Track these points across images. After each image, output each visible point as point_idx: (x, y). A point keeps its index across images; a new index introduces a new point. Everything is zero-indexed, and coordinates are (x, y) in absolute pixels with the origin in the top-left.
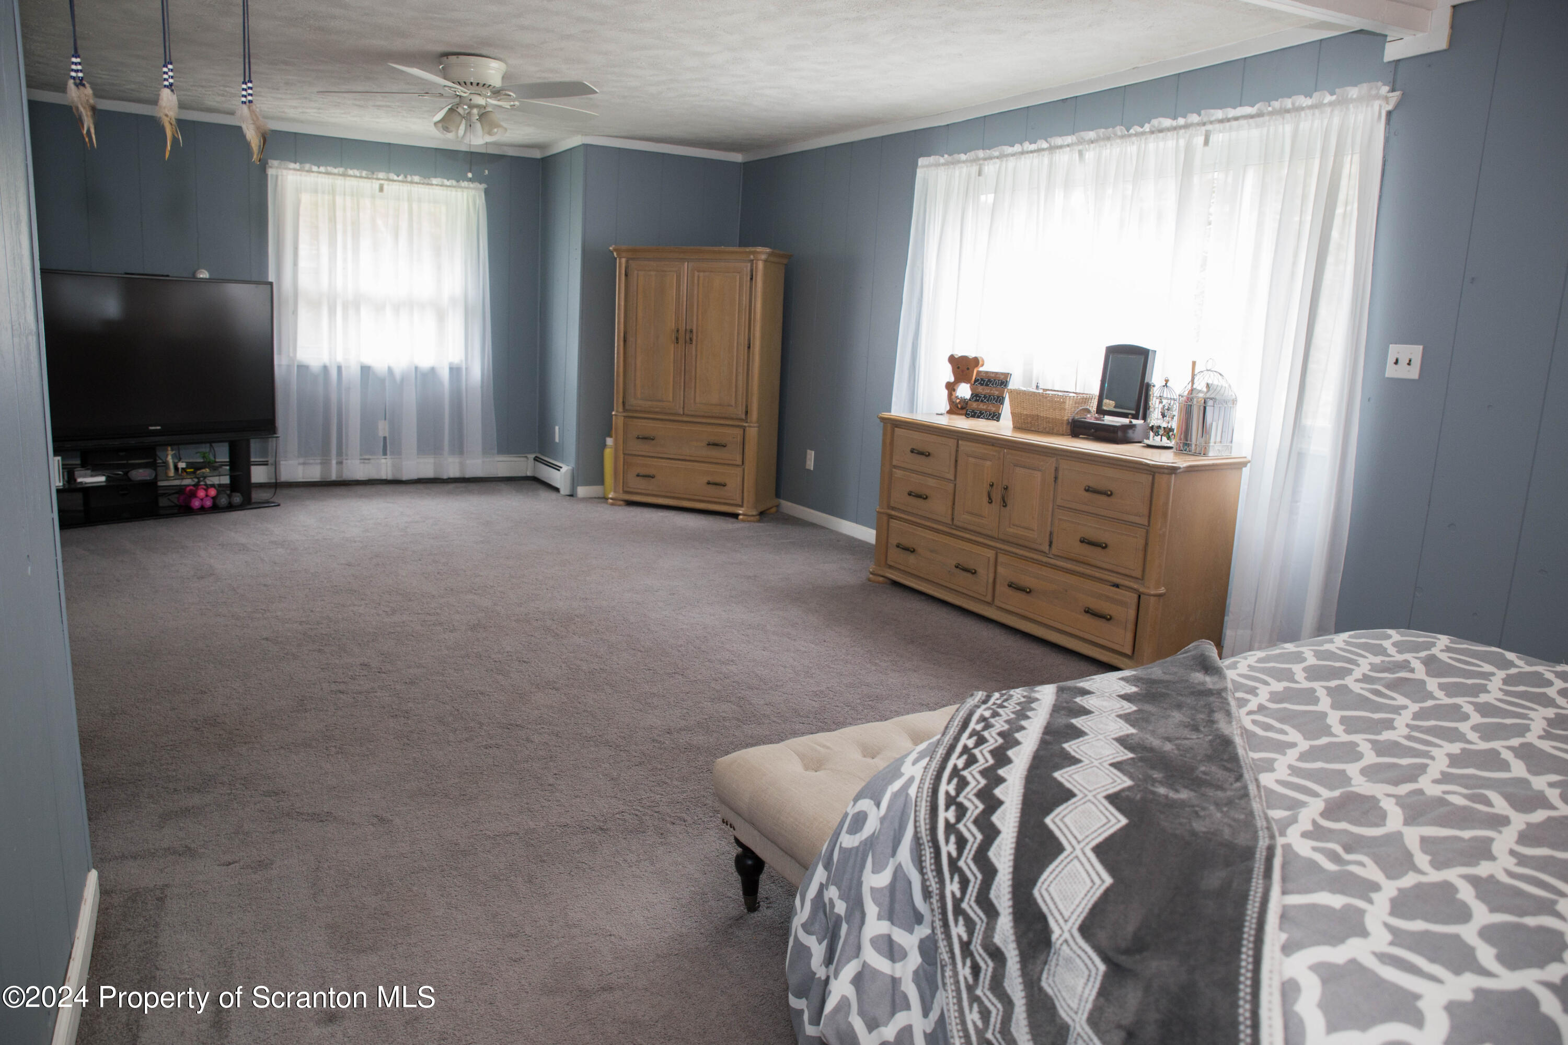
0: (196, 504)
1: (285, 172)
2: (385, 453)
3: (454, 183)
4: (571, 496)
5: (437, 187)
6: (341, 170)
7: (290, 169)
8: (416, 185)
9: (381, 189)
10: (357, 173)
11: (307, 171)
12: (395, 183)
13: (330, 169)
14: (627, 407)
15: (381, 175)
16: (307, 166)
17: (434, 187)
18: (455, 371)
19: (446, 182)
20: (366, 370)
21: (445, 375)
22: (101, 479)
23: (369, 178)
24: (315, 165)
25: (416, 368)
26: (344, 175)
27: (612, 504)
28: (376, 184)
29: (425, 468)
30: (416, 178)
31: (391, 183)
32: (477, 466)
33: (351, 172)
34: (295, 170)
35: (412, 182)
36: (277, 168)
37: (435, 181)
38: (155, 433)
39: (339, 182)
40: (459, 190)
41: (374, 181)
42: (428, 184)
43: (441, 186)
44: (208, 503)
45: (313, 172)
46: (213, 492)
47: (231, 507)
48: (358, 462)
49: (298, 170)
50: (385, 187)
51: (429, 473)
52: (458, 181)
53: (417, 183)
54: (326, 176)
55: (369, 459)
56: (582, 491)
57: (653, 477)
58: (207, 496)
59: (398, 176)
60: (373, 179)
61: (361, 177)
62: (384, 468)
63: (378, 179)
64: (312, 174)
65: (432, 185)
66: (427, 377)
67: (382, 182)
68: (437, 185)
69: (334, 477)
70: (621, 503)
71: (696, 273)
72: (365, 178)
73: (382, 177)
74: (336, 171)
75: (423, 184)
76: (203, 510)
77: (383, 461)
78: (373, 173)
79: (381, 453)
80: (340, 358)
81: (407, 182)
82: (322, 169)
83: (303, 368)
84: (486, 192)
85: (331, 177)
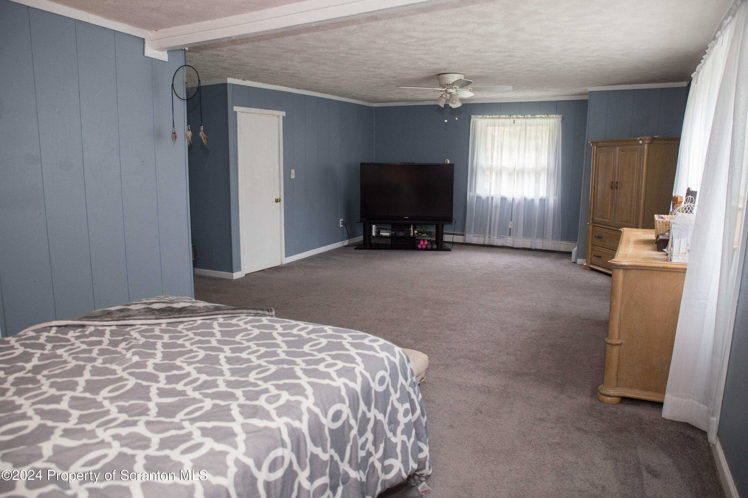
0: (419, 246)
1: (477, 119)
2: (510, 235)
3: (546, 116)
4: (575, 263)
5: (538, 119)
6: (498, 116)
7: (478, 118)
8: (529, 119)
9: (514, 122)
10: (504, 116)
11: (485, 118)
12: (520, 119)
13: (494, 116)
14: (594, 221)
15: (514, 116)
16: (485, 116)
17: (537, 119)
18: (542, 201)
19: (543, 116)
20: (503, 199)
21: (537, 202)
22: (388, 234)
23: (509, 118)
24: (488, 115)
25: (525, 199)
26: (499, 118)
27: (584, 269)
28: (512, 120)
29: (526, 243)
30: (529, 116)
31: (518, 119)
32: (549, 245)
33: (502, 116)
34: (480, 118)
35: (527, 118)
36: (474, 118)
37: (537, 116)
38: (406, 219)
39: (497, 121)
40: (548, 119)
41: (511, 119)
42: (534, 118)
43: (540, 118)
44: (424, 247)
45: (487, 118)
46: (426, 243)
47: (432, 249)
48: (496, 237)
49: (482, 118)
50: (516, 121)
51: (528, 246)
52: (548, 115)
53: (529, 118)
54: (492, 119)
55: (503, 237)
56: (579, 261)
57: (600, 257)
58: (424, 244)
59: (522, 116)
60: (511, 118)
61: (506, 118)
62: (509, 241)
63: (513, 118)
64: (486, 119)
65: (536, 118)
66: (529, 204)
67: (514, 119)
68: (538, 118)
69: (486, 243)
70: (589, 268)
71: (621, 152)
72: (508, 118)
73: (515, 117)
74: (496, 117)
75: (532, 118)
76: (422, 249)
77: (509, 238)
78: (511, 116)
79: (508, 235)
80: (493, 194)
81: (525, 118)
82: (491, 117)
83: (479, 198)
84: (562, 118)
85: (493, 119)
